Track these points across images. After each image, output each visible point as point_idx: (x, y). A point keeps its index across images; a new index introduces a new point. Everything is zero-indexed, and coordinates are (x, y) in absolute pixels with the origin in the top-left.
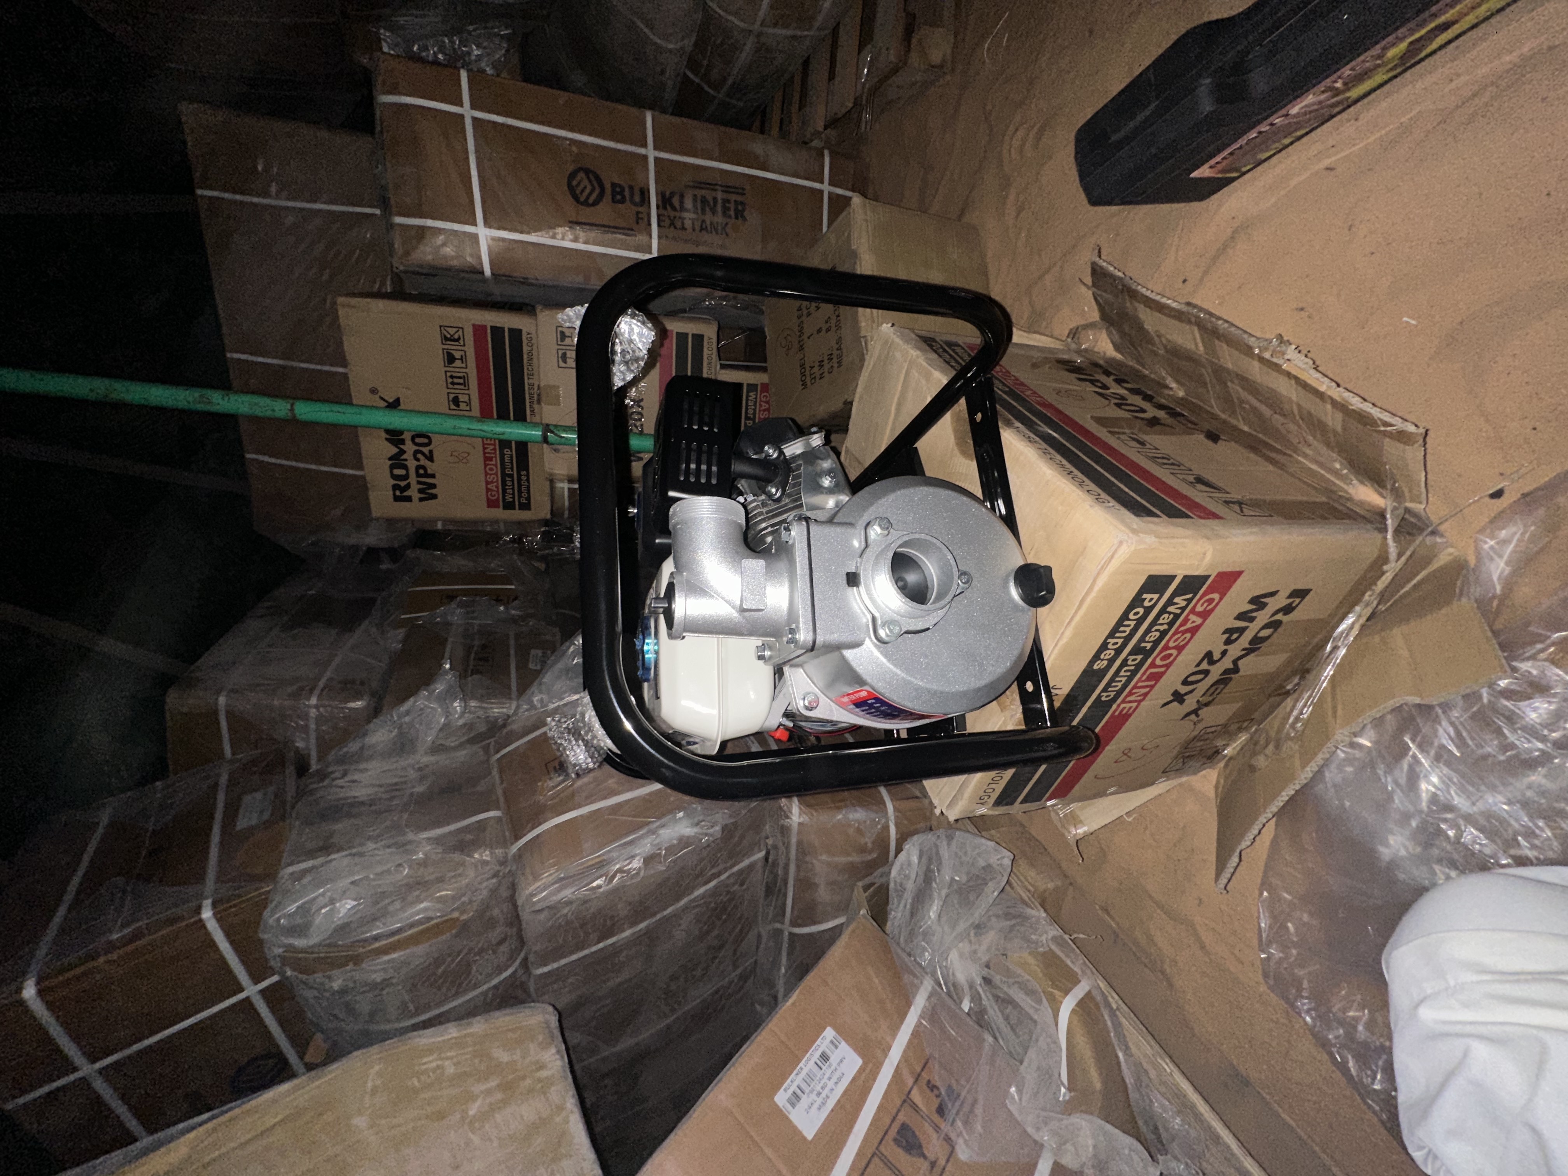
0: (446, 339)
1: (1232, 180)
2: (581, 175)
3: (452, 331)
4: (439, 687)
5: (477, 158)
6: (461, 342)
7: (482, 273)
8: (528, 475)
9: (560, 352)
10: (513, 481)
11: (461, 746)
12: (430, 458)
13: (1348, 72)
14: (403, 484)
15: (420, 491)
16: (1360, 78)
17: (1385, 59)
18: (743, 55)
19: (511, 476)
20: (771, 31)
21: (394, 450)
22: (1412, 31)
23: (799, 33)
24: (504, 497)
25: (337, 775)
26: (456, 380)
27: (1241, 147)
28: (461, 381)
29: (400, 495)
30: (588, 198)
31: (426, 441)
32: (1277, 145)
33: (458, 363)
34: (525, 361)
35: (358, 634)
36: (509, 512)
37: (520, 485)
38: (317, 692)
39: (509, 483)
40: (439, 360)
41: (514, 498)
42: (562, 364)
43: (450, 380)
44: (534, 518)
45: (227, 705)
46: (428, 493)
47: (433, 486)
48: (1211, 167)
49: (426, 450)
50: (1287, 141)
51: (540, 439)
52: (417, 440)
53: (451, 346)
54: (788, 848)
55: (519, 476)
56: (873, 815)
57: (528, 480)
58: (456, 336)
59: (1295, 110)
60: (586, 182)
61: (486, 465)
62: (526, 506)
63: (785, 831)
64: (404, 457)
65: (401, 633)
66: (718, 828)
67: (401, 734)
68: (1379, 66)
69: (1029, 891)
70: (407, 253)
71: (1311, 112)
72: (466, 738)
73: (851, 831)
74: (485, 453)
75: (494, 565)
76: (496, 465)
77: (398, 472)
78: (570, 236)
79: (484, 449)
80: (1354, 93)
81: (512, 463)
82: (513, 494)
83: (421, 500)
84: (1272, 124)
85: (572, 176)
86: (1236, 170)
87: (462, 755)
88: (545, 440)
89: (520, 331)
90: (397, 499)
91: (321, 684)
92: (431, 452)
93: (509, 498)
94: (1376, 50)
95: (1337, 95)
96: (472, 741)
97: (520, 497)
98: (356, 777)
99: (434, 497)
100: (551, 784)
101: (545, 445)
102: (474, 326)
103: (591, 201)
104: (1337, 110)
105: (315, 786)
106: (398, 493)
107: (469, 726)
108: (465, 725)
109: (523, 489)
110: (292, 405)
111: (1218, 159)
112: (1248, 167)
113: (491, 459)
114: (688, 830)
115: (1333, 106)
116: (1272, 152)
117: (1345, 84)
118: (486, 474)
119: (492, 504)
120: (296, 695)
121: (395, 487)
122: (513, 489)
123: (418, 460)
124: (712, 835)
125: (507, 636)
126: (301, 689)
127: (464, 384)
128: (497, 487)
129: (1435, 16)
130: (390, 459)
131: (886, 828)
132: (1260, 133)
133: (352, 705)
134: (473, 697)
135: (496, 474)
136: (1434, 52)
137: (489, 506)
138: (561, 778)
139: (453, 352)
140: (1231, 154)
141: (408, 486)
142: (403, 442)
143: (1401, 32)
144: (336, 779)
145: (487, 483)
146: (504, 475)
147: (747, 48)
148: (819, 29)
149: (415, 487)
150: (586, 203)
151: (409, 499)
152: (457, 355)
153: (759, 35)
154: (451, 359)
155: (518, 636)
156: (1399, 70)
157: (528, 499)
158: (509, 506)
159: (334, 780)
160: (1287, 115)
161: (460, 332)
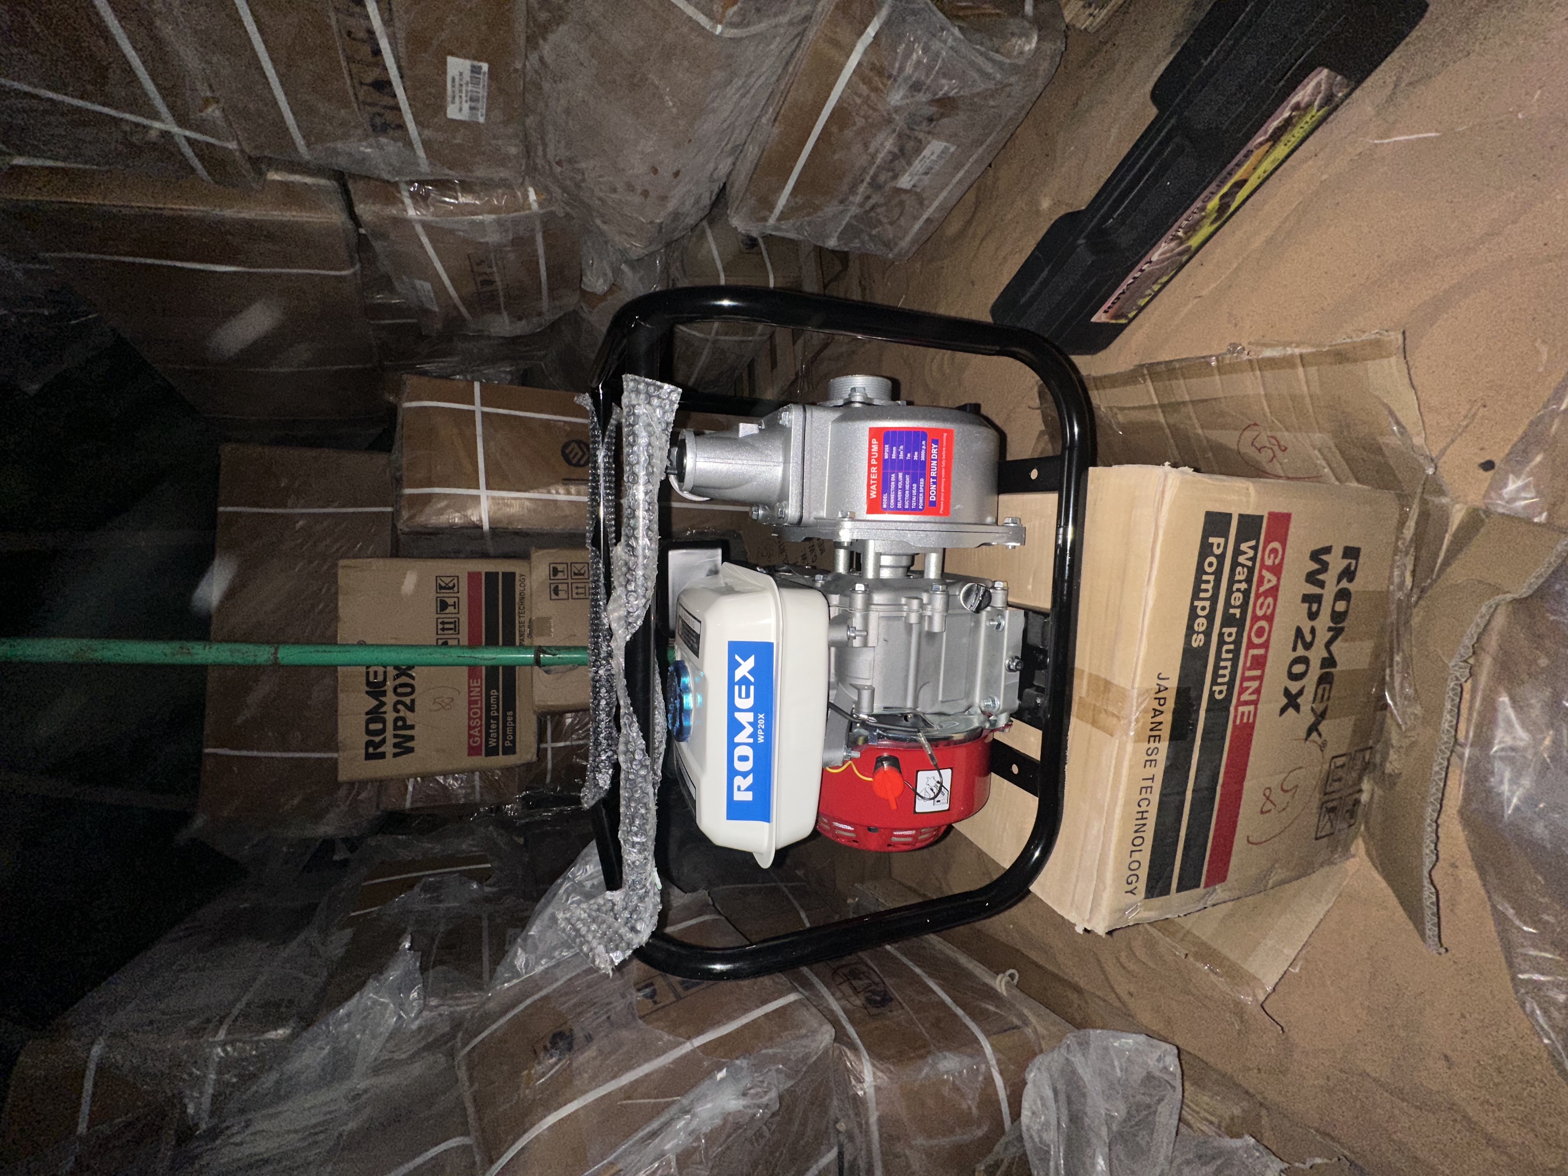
0: (441, 588)
1: (1123, 327)
2: (574, 445)
3: (447, 580)
4: (393, 975)
5: (484, 441)
6: (456, 589)
7: (481, 527)
8: (514, 716)
9: (553, 587)
10: (498, 724)
11: (413, 1058)
12: (411, 708)
13: (1186, 222)
14: (377, 739)
15: (395, 745)
16: (1192, 229)
17: (1208, 211)
18: (703, 358)
19: (496, 718)
20: (723, 338)
21: (375, 703)
22: (1219, 187)
23: (745, 338)
24: (487, 741)
25: (235, 1129)
26: (447, 626)
27: (1123, 293)
28: (452, 626)
29: (373, 753)
30: (579, 460)
31: (409, 690)
32: (1149, 292)
33: (450, 609)
34: (517, 600)
35: (293, 947)
36: (493, 758)
37: (505, 727)
38: (228, 1021)
39: (493, 726)
40: (433, 607)
41: (497, 742)
42: (554, 596)
43: (440, 626)
44: (519, 762)
45: (101, 1058)
46: (404, 748)
47: (412, 738)
48: (1106, 312)
49: (407, 700)
50: (1156, 288)
51: (532, 661)
52: (399, 690)
53: (444, 594)
54: (866, 1133)
55: (505, 716)
56: (967, 1061)
57: (514, 721)
58: (451, 585)
59: (1155, 258)
60: (577, 449)
61: (470, 710)
62: (510, 750)
63: (858, 1103)
64: (382, 710)
65: (348, 933)
66: (773, 1094)
67: (335, 1051)
68: (1204, 217)
69: (1211, 1123)
70: (412, 517)
71: (1168, 259)
72: (423, 1043)
73: (946, 1091)
74: (470, 696)
75: (466, 845)
76: (481, 709)
77: (372, 727)
78: (561, 491)
79: (470, 692)
80: (1194, 242)
81: (498, 705)
82: (498, 738)
83: (395, 755)
84: (1142, 271)
85: (566, 446)
86: (1124, 316)
87: (417, 1069)
88: (538, 662)
89: (513, 574)
90: (368, 757)
91: (235, 1012)
92: (413, 701)
93: (492, 743)
94: (1198, 204)
95: (1181, 243)
96: (428, 1047)
97: (504, 739)
98: (265, 1125)
99: (411, 750)
100: (540, 1068)
101: (536, 668)
102: (469, 574)
103: (582, 462)
104: (1185, 258)
105: (199, 1150)
106: (371, 750)
107: (427, 1029)
108: (420, 1029)
109: (509, 731)
110: (276, 649)
111: (1109, 303)
112: (1134, 313)
113: (476, 702)
114: (733, 1102)
115: (1181, 254)
116: (1147, 299)
117: (1185, 233)
118: (470, 718)
119: (473, 751)
120: (196, 1032)
121: (369, 744)
122: (498, 732)
123: (397, 711)
124: (767, 1106)
125: (480, 918)
126: (208, 1021)
127: (455, 629)
128: (480, 731)
129: (1230, 174)
130: (367, 713)
131: (989, 1080)
132: (1135, 278)
133: (272, 1035)
134: (434, 994)
135: (480, 718)
136: (1237, 209)
137: (470, 754)
138: (554, 1060)
139: (447, 600)
140: (1118, 298)
141: (383, 741)
142: (384, 693)
143: (1212, 187)
144: (233, 1134)
145: (470, 728)
146: (488, 718)
147: (706, 352)
148: (760, 335)
149: (391, 741)
150: (578, 465)
151: (382, 756)
152: (450, 601)
153: (715, 342)
154: (443, 605)
155: (491, 918)
156: (1219, 223)
157: (513, 742)
158: (492, 752)
159: (229, 1137)
160: (1150, 262)
161: (455, 581)
